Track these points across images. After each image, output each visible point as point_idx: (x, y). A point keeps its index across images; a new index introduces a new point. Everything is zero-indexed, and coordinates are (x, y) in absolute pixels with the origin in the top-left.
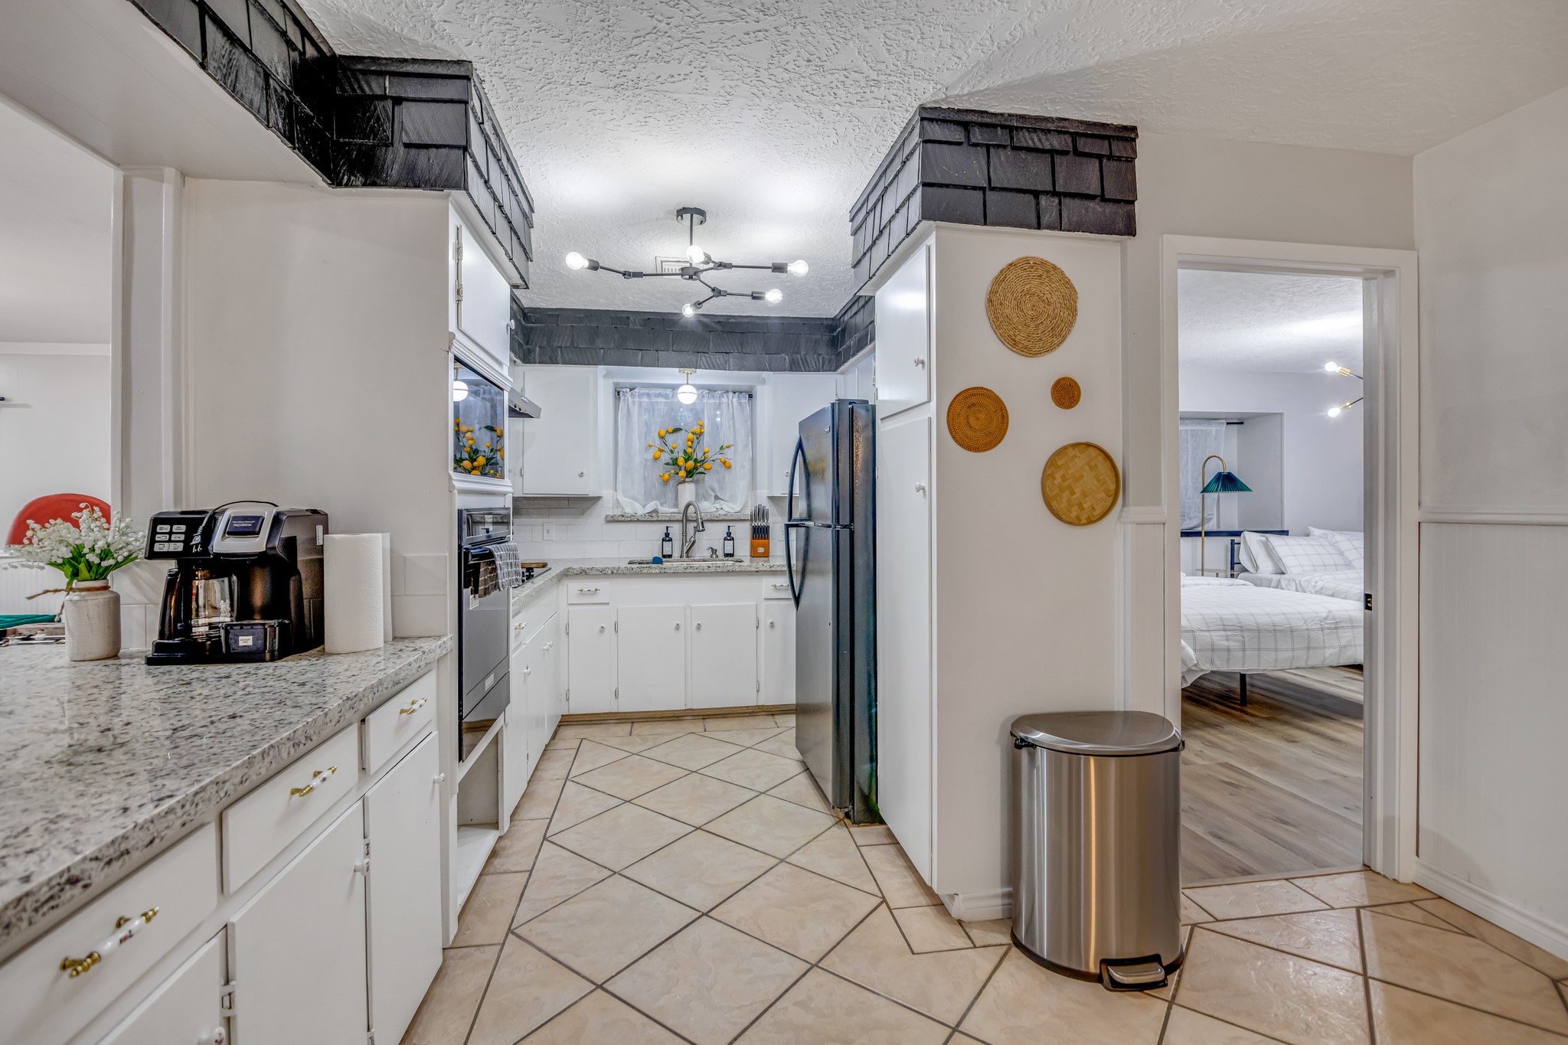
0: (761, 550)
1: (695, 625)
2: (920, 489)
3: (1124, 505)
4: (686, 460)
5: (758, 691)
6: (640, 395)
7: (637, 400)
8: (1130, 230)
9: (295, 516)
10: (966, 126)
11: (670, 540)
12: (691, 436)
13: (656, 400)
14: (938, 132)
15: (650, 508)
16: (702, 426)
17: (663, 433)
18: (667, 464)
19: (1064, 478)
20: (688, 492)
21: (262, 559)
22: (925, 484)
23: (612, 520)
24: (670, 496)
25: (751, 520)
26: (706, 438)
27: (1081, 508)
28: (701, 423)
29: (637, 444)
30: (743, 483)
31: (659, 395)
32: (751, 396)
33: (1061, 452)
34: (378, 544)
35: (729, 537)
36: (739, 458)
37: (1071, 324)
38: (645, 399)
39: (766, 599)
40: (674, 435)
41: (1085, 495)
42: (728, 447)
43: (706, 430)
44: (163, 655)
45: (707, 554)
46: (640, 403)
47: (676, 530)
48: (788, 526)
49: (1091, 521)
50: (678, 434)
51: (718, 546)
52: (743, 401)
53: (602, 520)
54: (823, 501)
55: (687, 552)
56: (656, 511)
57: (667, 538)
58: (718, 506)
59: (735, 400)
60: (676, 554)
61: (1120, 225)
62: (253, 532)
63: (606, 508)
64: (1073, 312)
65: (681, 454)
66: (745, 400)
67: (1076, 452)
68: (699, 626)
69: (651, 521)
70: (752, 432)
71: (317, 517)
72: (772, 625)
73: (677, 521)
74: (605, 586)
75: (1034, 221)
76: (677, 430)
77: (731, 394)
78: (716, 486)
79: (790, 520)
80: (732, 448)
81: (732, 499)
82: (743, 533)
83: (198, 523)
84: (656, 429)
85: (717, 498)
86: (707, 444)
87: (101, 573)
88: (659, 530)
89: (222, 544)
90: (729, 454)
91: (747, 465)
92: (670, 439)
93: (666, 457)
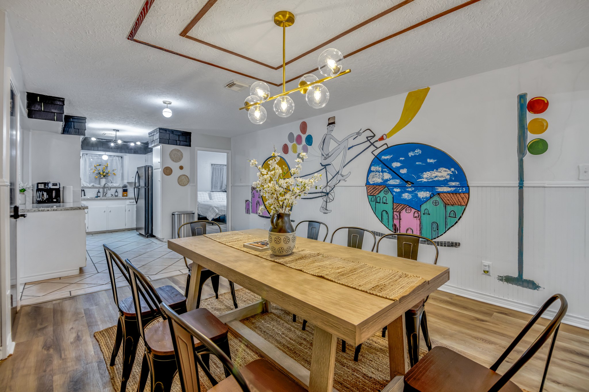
0: (125, 195)
1: (109, 211)
2: (159, 181)
3: (190, 183)
4: (103, 173)
5: (125, 225)
6: (89, 156)
7: (88, 157)
8: (190, 146)
10: (166, 131)
11: (100, 192)
12: (104, 167)
13: (94, 157)
14: (161, 131)
15: (92, 184)
16: (107, 165)
17: (96, 166)
18: (97, 174)
19: (181, 179)
20: (103, 181)
21: (57, 189)
22: (160, 180)
24: (98, 182)
25: (123, 188)
26: (109, 168)
27: (183, 184)
28: (107, 163)
29: (88, 169)
30: (120, 179)
31: (95, 156)
32: (122, 158)
33: (181, 176)
35: (116, 191)
36: (119, 173)
37: (182, 158)
39: (128, 205)
40: (99, 166)
41: (184, 182)
42: (115, 170)
43: (109, 165)
45: (110, 196)
47: (101, 190)
48: (134, 188)
49: (185, 185)
50: (100, 166)
51: (113, 194)
52: (119, 159)
54: (142, 184)
55: (105, 195)
56: (93, 186)
57: (99, 192)
58: (112, 184)
59: (117, 158)
60: (101, 196)
61: (189, 145)
62: (56, 185)
64: (182, 157)
65: (102, 171)
66: (120, 158)
67: (183, 176)
68: (110, 211)
69: (94, 188)
70: (122, 166)
72: (129, 210)
73: (102, 188)
75: (176, 144)
76: (100, 165)
77: (116, 157)
78: (111, 179)
79: (135, 186)
80: (116, 170)
81: (116, 183)
82: (120, 191)
83: (44, 184)
84: (94, 164)
85: (111, 182)
86: (109, 169)
88: (97, 190)
89: (52, 187)
90: (115, 172)
91: (121, 174)
92: (98, 167)
93: (97, 172)
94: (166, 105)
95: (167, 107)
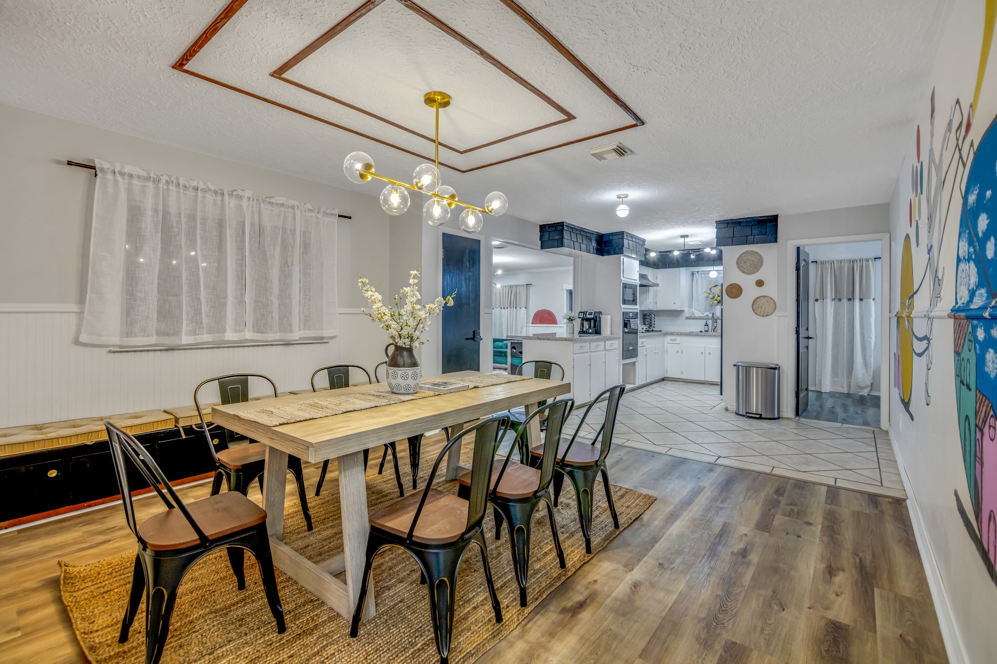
3: (777, 311)
6: (701, 274)
7: (700, 276)
8: (775, 241)
9: (597, 312)
11: (708, 325)
15: (705, 314)
17: (709, 288)
18: (711, 299)
19: (758, 304)
20: (718, 309)
21: (593, 318)
23: (687, 318)
24: (713, 310)
27: (764, 312)
29: (700, 292)
31: (707, 274)
33: (757, 298)
34: (609, 317)
37: (761, 266)
38: (703, 275)
40: (715, 288)
41: (765, 309)
44: (580, 333)
46: (702, 277)
47: (709, 322)
49: (767, 316)
53: (684, 318)
55: (714, 330)
56: (707, 316)
57: (706, 324)
60: (710, 330)
62: (591, 314)
63: (687, 313)
64: (762, 263)
65: (716, 295)
67: (762, 298)
68: (709, 353)
69: (702, 319)
71: (600, 313)
73: (711, 319)
74: (678, 338)
75: (746, 242)
76: (717, 287)
83: (584, 313)
84: (707, 287)
87: (572, 320)
88: (704, 322)
89: (588, 316)
92: (714, 290)
93: (711, 296)
94: (621, 199)
95: (622, 203)
